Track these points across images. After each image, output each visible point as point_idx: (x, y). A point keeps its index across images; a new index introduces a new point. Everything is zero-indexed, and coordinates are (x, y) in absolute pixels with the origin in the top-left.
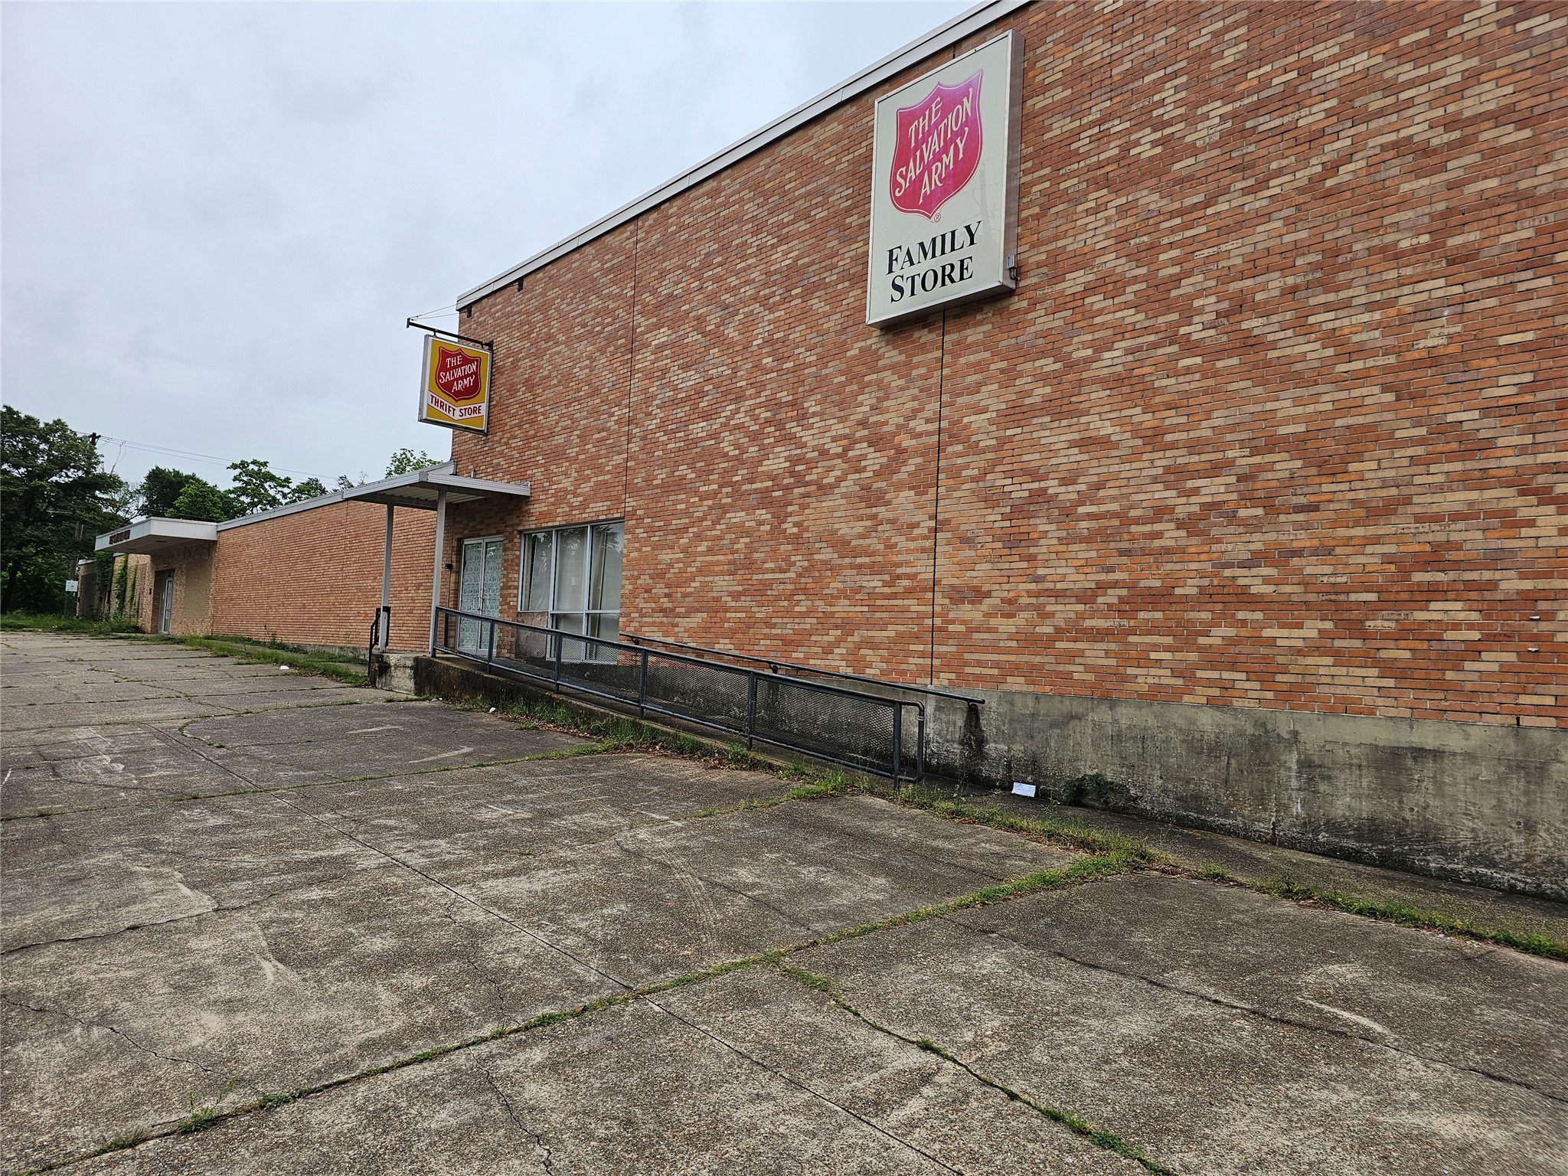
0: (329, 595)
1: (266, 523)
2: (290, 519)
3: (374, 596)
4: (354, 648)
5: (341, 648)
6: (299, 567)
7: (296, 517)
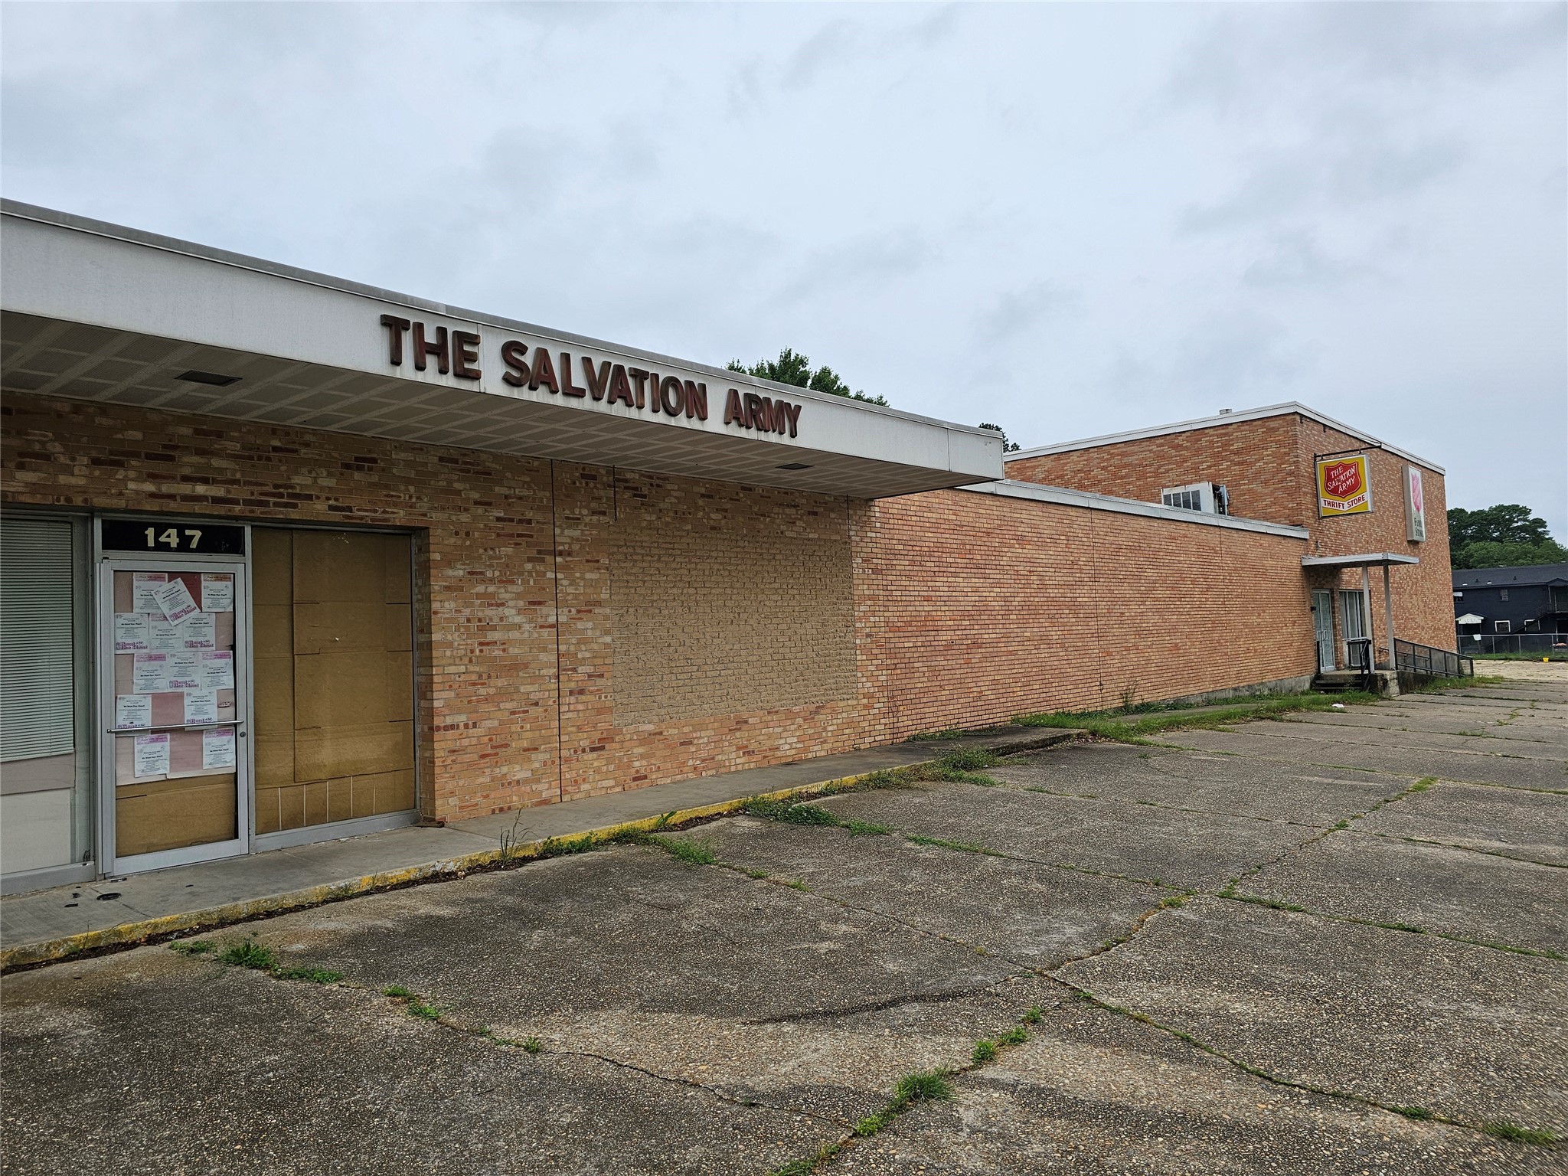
0: (1212, 630)
1: (1072, 512)
2: (1134, 523)
3: (1260, 632)
4: (1249, 686)
5: (1235, 689)
6: (1160, 593)
7: (1143, 522)
